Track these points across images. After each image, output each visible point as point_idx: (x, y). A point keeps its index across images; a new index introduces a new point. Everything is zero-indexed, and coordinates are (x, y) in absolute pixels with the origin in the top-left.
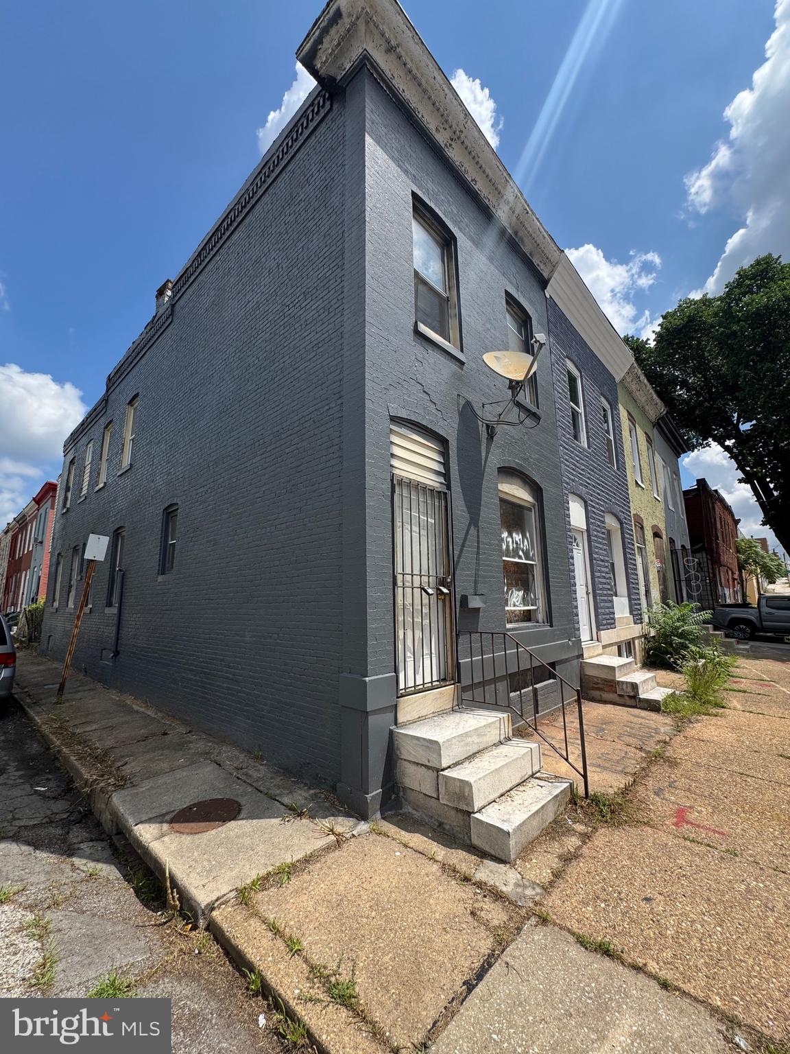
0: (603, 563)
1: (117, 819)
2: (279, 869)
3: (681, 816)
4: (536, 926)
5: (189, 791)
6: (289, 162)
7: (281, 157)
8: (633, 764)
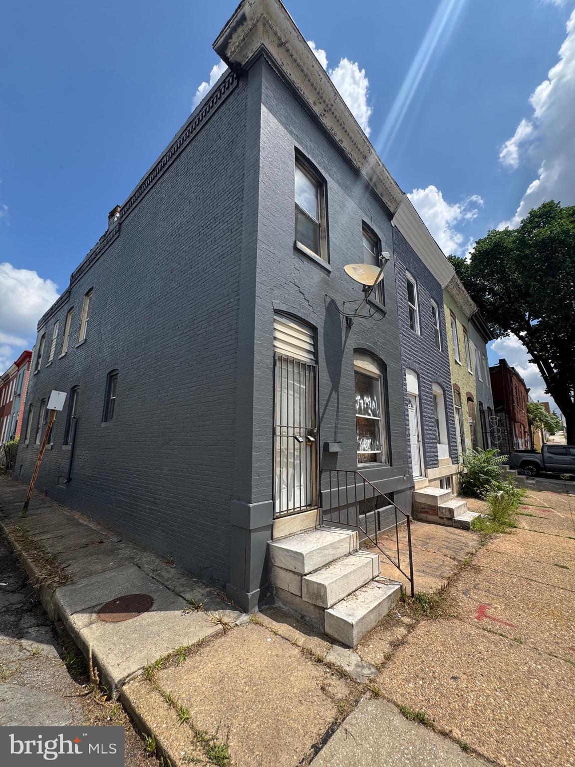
0: (430, 420)
1: (58, 610)
2: (177, 652)
3: (482, 611)
4: (370, 699)
5: (115, 588)
6: (206, 123)
7: (201, 119)
8: (448, 571)
